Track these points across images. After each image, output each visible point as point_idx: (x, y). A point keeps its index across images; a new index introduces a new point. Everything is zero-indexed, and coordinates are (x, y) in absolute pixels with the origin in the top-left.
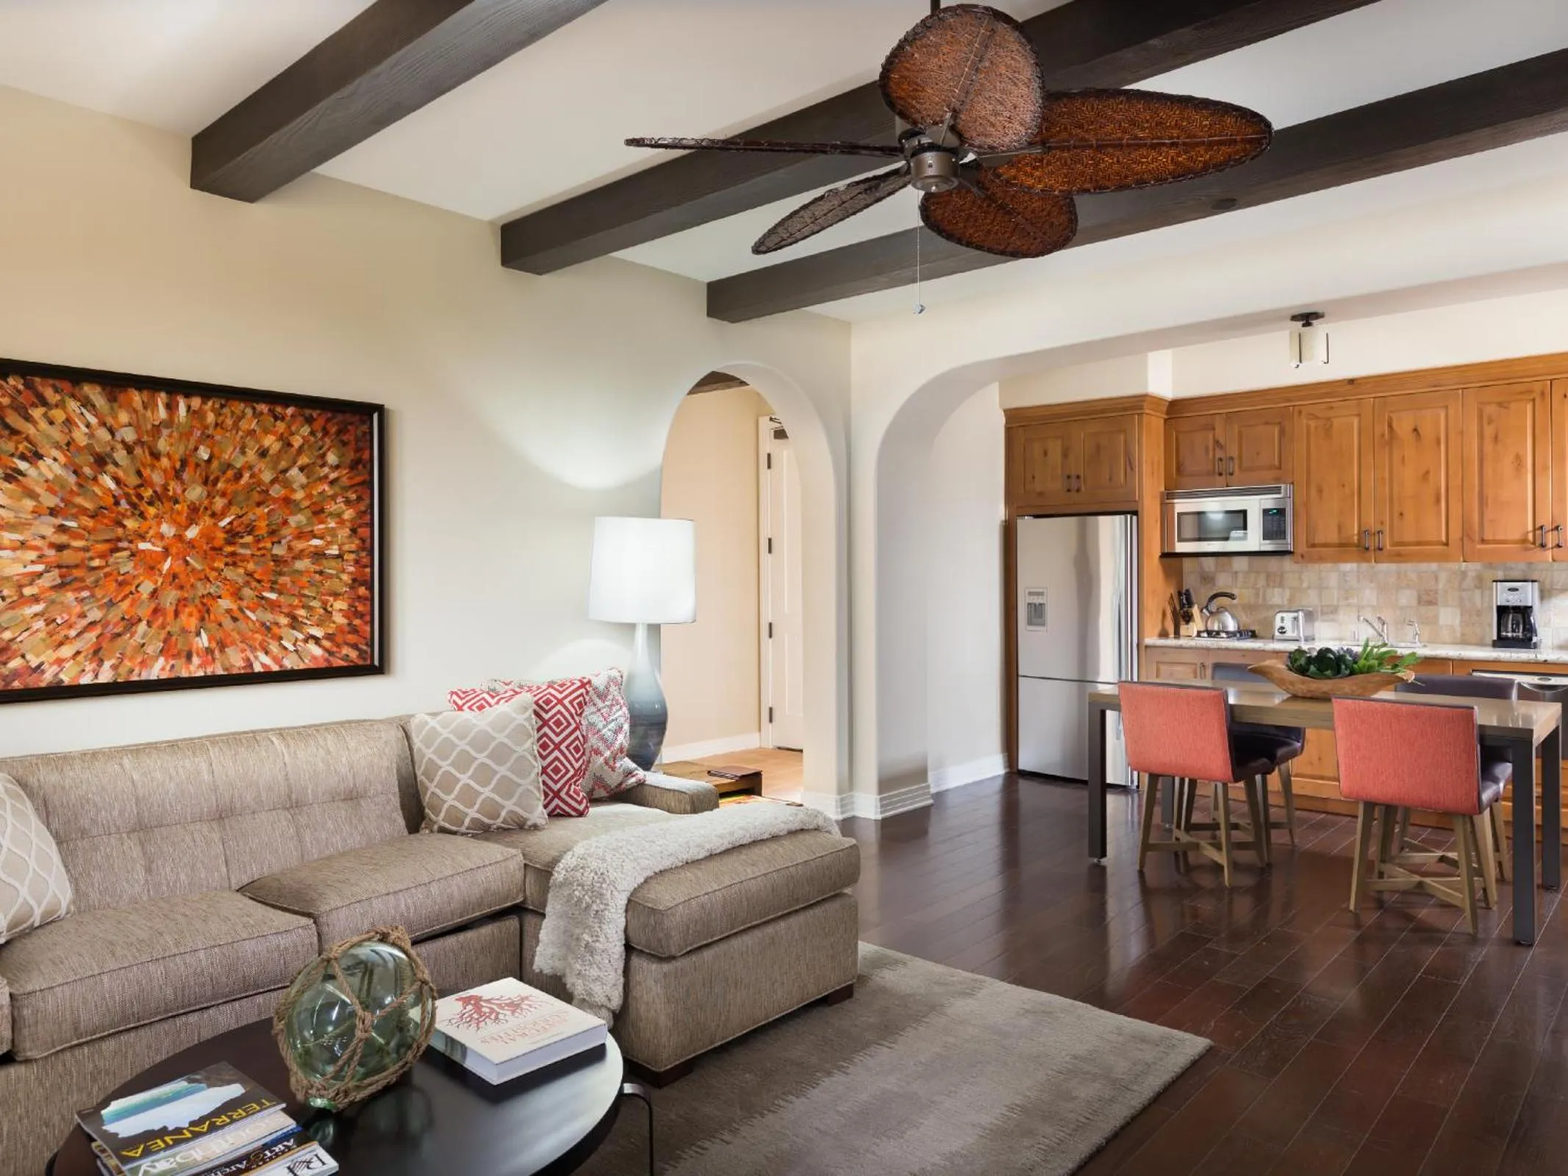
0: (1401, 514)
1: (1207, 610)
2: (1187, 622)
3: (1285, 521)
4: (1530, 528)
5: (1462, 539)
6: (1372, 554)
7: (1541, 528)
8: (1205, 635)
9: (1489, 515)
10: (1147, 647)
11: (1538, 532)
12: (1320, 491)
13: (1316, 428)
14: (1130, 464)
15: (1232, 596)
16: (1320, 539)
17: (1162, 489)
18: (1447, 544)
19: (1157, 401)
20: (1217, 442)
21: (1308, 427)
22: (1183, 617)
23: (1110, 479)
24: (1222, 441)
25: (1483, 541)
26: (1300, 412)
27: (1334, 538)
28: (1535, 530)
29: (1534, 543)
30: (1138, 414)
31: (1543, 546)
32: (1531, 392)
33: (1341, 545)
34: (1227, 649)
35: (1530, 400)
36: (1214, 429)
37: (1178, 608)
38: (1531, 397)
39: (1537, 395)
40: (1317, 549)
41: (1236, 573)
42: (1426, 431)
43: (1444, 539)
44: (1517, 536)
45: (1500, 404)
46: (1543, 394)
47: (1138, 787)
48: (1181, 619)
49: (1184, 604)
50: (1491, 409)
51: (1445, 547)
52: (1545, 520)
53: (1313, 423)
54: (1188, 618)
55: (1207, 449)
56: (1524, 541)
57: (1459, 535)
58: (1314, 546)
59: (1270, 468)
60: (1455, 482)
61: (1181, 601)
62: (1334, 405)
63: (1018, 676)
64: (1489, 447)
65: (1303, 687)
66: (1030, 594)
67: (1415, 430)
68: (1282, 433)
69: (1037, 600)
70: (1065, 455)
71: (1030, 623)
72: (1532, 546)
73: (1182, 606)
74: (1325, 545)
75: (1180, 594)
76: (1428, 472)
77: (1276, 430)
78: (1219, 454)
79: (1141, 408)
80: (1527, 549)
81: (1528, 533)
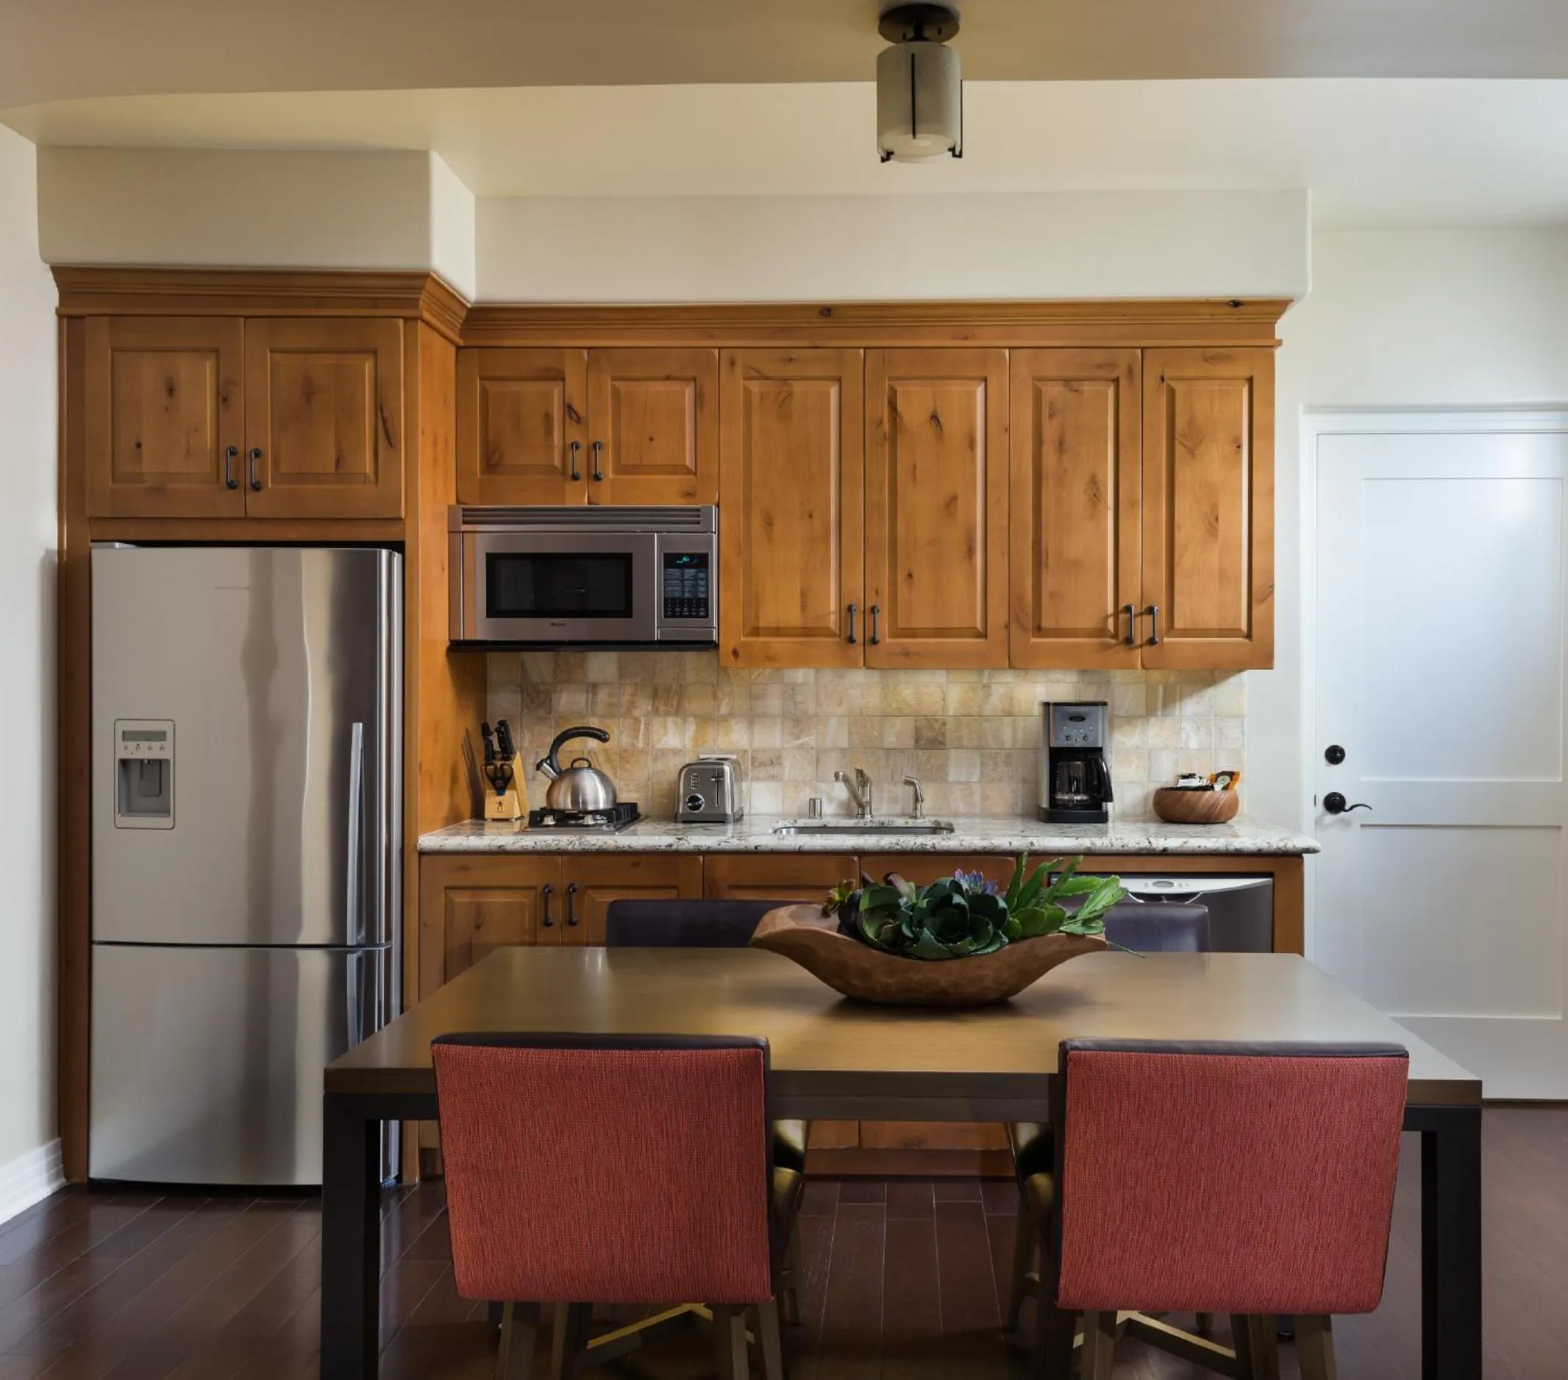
0: (910, 575)
1: (551, 766)
2: (500, 791)
3: (707, 579)
4: (1110, 610)
5: (1007, 627)
6: (858, 650)
7: (1128, 609)
8: (549, 821)
9: (1049, 584)
10: (422, 853)
11: (1123, 617)
12: (769, 522)
13: (762, 396)
14: (386, 433)
15: (601, 736)
16: (768, 618)
17: (453, 501)
18: (984, 635)
19: (448, 296)
20: (569, 409)
21: (748, 392)
22: (493, 780)
23: (338, 462)
24: (578, 406)
25: (1039, 630)
26: (733, 363)
27: (793, 618)
28: (1116, 614)
29: (1115, 636)
30: (405, 319)
31: (1129, 641)
32: (1113, 365)
33: (806, 632)
34: (601, 853)
35: (1113, 380)
36: (563, 379)
37: (480, 761)
38: (1114, 375)
39: (1120, 372)
40: (761, 639)
41: (595, 686)
42: (952, 423)
43: (979, 626)
44: (1089, 622)
45: (1066, 381)
46: (1130, 371)
47: (399, 1178)
48: (488, 783)
49: (494, 752)
50: (1053, 391)
51: (981, 640)
52: (1131, 597)
53: (755, 387)
54: (502, 782)
55: (548, 418)
56: (1101, 632)
57: (1003, 618)
58: (756, 632)
59: (677, 469)
60: (999, 520)
61: (488, 745)
62: (794, 354)
63: (91, 942)
64: (1050, 458)
65: (890, 981)
66: (127, 736)
67: (934, 417)
68: (699, 398)
69: (145, 751)
70: (223, 399)
71: (127, 806)
72: (1112, 641)
73: (490, 756)
74: (777, 631)
75: (485, 731)
76: (954, 498)
77: (689, 392)
78: (574, 434)
79: (414, 303)
80: (1106, 647)
81: (1106, 618)
